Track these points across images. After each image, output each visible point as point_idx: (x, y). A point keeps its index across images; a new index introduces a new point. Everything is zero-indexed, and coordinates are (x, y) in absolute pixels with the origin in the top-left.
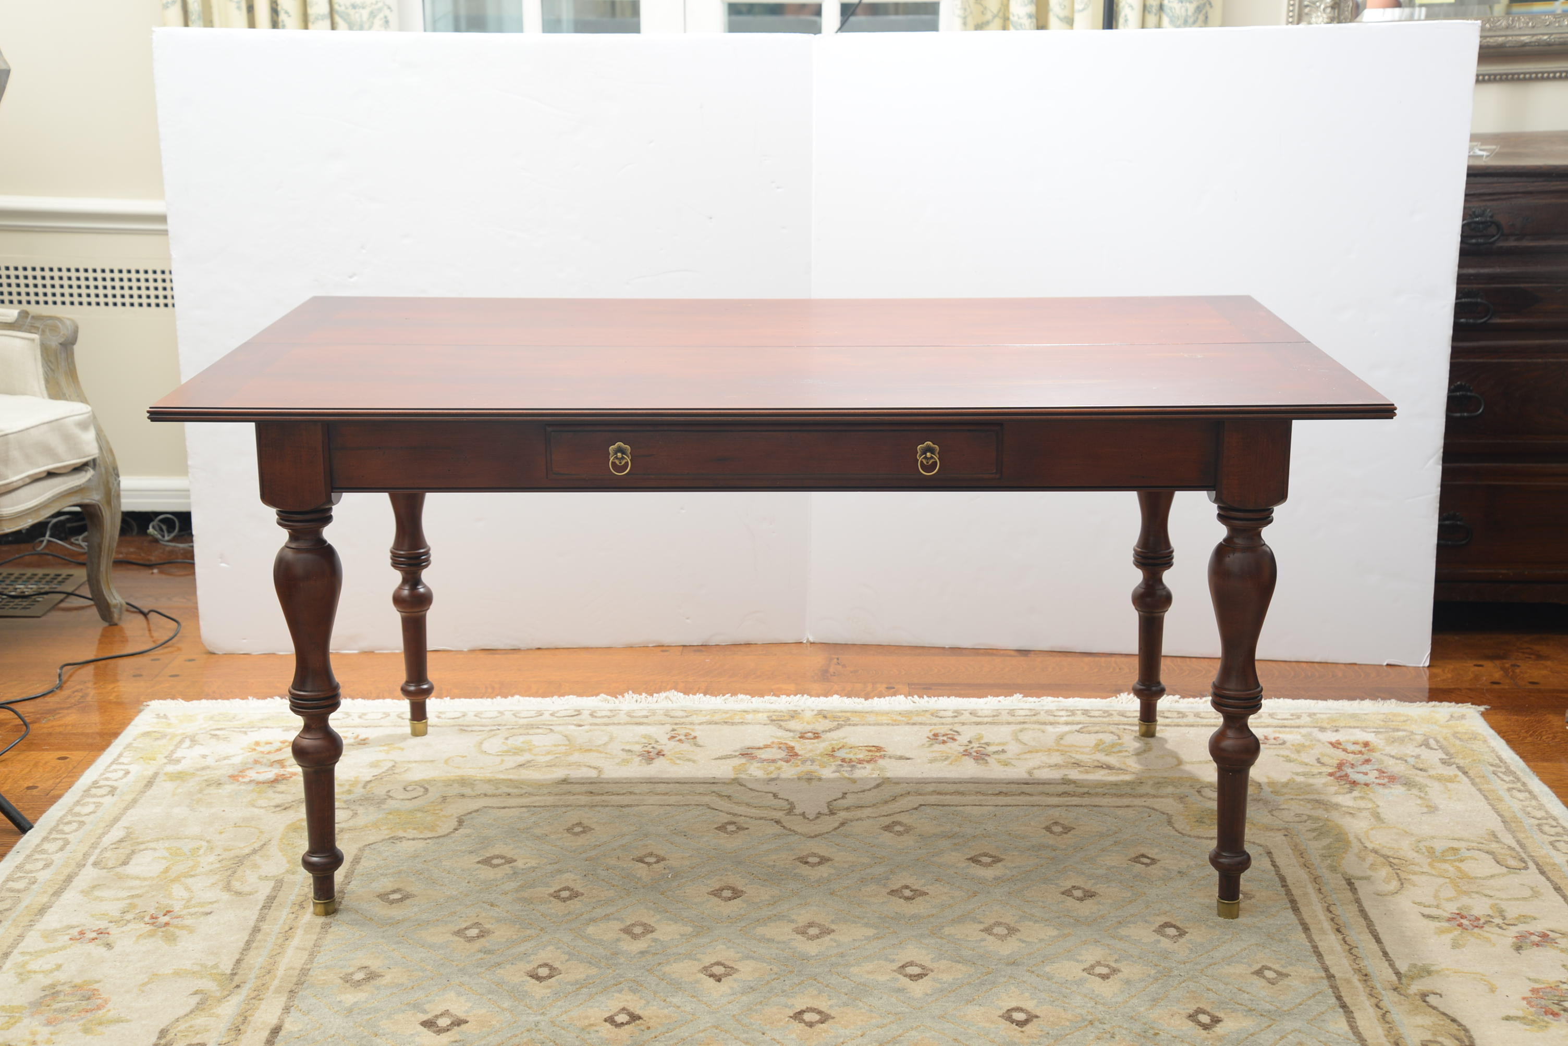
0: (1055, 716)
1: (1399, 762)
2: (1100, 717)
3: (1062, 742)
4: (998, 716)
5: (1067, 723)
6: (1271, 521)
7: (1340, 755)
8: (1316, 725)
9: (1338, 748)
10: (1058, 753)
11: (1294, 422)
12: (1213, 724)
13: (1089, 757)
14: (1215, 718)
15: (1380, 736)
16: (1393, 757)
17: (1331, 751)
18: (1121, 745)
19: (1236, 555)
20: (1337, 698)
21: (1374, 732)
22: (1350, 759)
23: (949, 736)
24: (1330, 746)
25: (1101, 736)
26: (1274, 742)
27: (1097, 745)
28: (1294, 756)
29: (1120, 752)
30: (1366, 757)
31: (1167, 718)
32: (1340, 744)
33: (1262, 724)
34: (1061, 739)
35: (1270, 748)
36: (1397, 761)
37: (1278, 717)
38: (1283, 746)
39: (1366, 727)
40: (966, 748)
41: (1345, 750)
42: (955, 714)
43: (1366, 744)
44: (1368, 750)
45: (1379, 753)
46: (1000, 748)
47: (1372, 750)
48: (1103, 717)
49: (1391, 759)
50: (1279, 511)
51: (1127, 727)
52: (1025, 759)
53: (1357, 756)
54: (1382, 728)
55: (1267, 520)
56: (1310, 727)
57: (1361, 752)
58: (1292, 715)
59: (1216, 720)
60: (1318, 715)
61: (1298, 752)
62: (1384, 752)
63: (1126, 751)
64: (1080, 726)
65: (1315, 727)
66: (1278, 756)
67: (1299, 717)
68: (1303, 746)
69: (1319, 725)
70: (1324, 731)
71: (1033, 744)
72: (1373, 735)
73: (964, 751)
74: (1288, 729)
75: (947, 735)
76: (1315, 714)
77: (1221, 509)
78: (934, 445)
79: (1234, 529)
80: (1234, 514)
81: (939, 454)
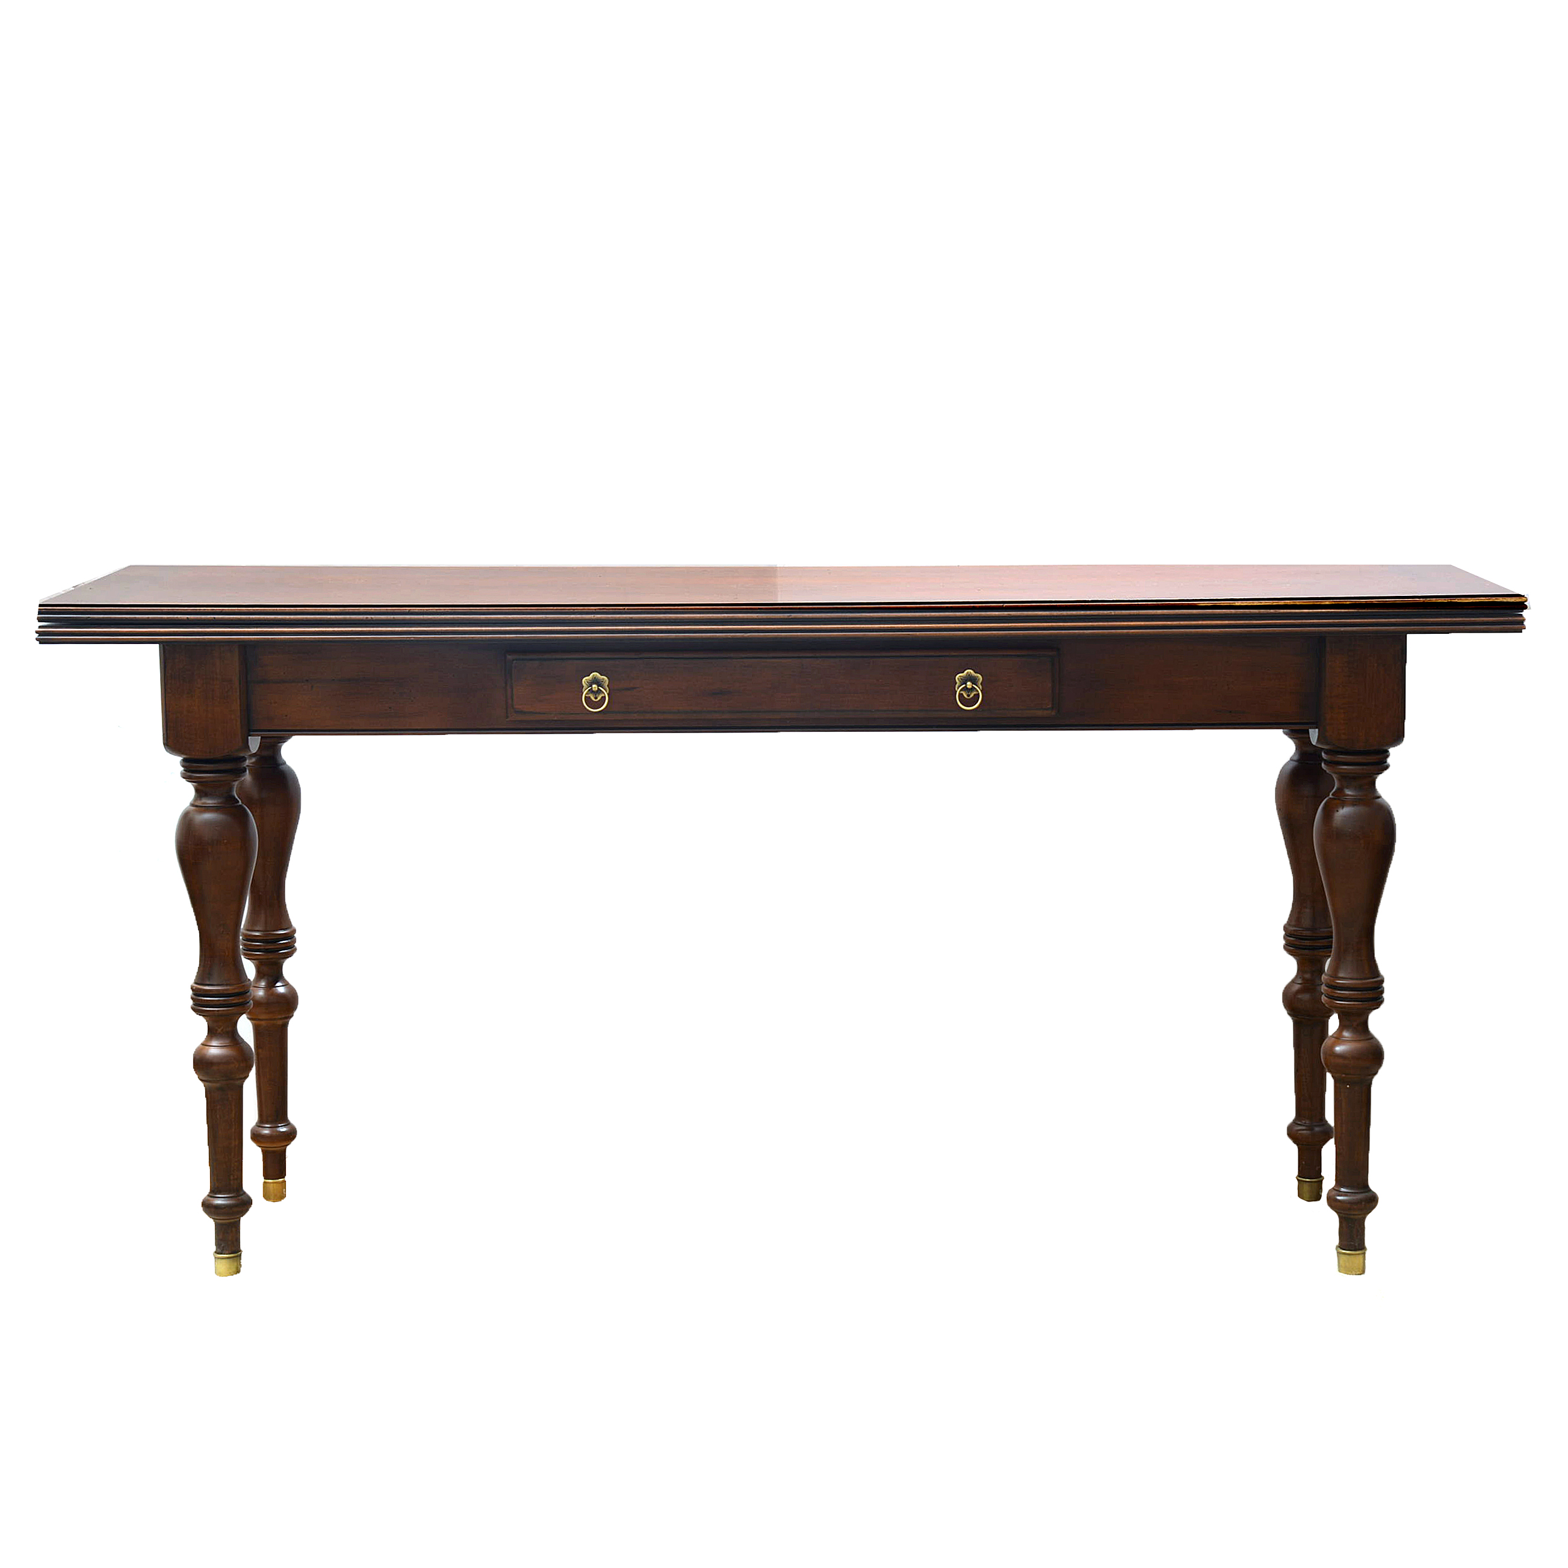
6: (1387, 767)
11: (1410, 638)
19: (1344, 809)
55: (1382, 766)
77: (1327, 752)
78: (976, 673)
79: (1344, 777)
80: (1342, 758)
81: (981, 684)
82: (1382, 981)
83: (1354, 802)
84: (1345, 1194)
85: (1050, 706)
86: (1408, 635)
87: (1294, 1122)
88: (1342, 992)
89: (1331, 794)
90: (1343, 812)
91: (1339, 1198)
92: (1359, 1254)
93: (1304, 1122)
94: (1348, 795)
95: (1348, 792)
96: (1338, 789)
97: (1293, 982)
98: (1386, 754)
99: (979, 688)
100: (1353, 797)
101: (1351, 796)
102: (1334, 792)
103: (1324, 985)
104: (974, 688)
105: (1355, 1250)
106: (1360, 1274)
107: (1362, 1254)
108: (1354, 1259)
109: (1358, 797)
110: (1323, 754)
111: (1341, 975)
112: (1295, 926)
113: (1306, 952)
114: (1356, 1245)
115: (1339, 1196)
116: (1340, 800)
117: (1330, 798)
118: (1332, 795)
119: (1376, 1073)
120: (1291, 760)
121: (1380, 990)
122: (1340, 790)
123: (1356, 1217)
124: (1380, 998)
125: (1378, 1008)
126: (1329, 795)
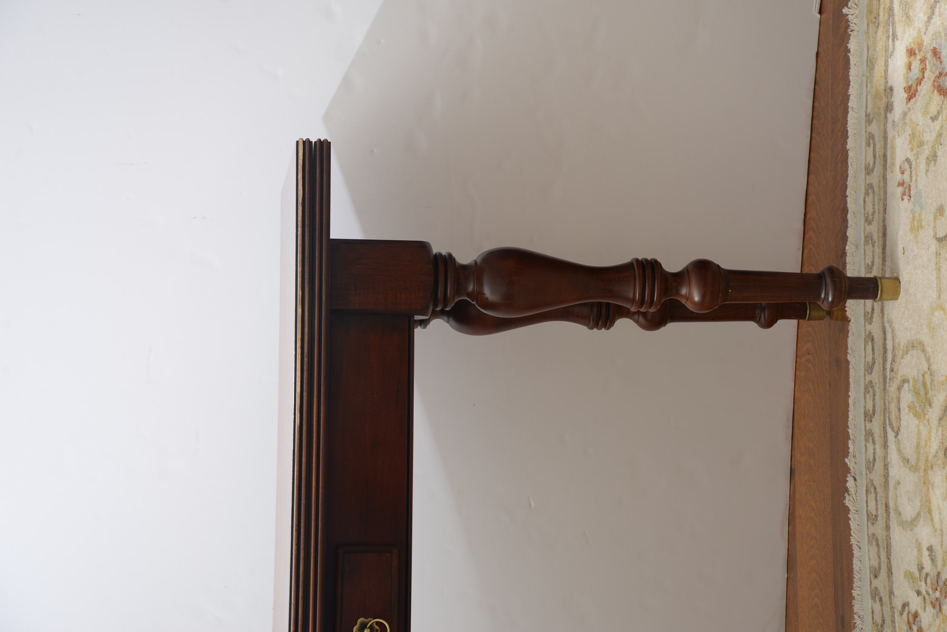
0: (874, 460)
1: (937, 10)
2: (874, 399)
3: (913, 462)
4: (877, 540)
5: (885, 445)
6: (450, 255)
7: (926, 87)
8: (883, 116)
9: (916, 91)
10: (930, 472)
11: (332, 236)
12: (881, 251)
13: (934, 431)
14: (873, 246)
15: (899, 34)
16: (930, 18)
17: (920, 100)
18: (915, 381)
19: (485, 291)
20: (847, 83)
21: (893, 40)
22: (933, 77)
23: (911, 620)
24: (913, 101)
25: (904, 405)
26: (907, 174)
27: (916, 415)
28: (927, 151)
29: (924, 384)
30: (929, 55)
31: (873, 309)
32: (910, 87)
33: (882, 185)
34: (908, 461)
35: (916, 181)
36: (937, 13)
37: (872, 163)
38: (914, 163)
39: (886, 51)
40: (928, 601)
41: (919, 81)
42: (877, 598)
43: (911, 53)
44: (920, 51)
45: (924, 37)
46: (926, 553)
47: (920, 46)
48: (874, 395)
49: (933, 21)
50: (436, 249)
51: (888, 367)
52: (941, 522)
53: (928, 67)
54: (888, 31)
55: (448, 260)
56: (886, 123)
57: (923, 61)
58: (868, 145)
59: (876, 244)
60: (869, 111)
61: (921, 144)
62: (923, 30)
63: (923, 375)
64: (889, 430)
65: (886, 117)
66: (927, 171)
67: (871, 137)
68: (913, 136)
69: (883, 112)
70: (892, 106)
71: (918, 503)
72: (897, 43)
73: (934, 607)
74: (889, 154)
75: (909, 622)
76: (867, 116)
77: (436, 305)
78: (356, 624)
79: (457, 292)
80: (440, 295)
81: (367, 619)
82: (637, 260)
83: (480, 284)
84: (827, 294)
85: (388, 554)
86: (331, 237)
87: (758, 322)
88: (646, 296)
89: (473, 303)
90: (488, 293)
91: (830, 299)
92: (881, 283)
93: (757, 315)
94: (473, 289)
95: (471, 288)
96: (468, 297)
97: (637, 322)
98: (438, 257)
99: (371, 621)
100: (476, 285)
101: (474, 286)
102: (471, 300)
103: (640, 310)
104: (370, 625)
105: (878, 286)
106: (900, 282)
107: (880, 280)
108: (886, 285)
109: (476, 280)
110: (438, 309)
111: (631, 295)
112: (589, 321)
113: (611, 312)
114: (873, 286)
115: (828, 299)
116: (478, 295)
117: (476, 302)
118: (473, 301)
119: (718, 266)
120: (448, 322)
121: (644, 262)
122: (469, 295)
123: (847, 285)
124: (652, 262)
125: (660, 264)
126: (474, 304)
